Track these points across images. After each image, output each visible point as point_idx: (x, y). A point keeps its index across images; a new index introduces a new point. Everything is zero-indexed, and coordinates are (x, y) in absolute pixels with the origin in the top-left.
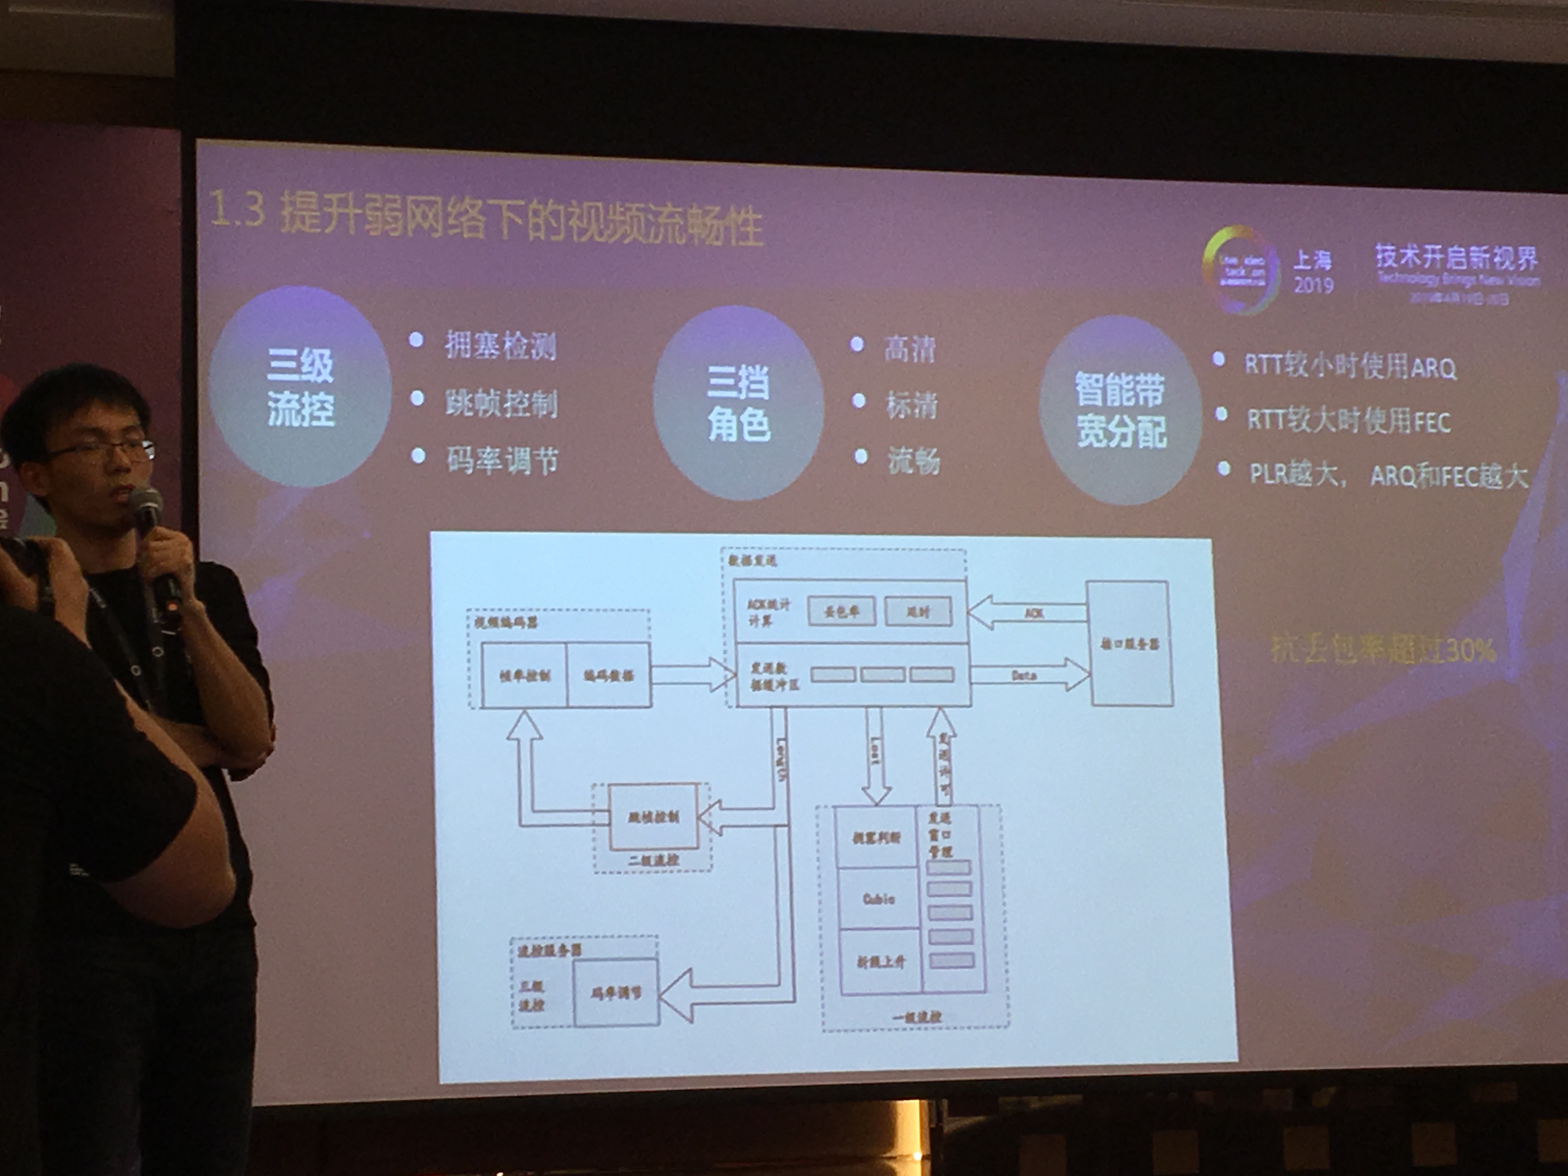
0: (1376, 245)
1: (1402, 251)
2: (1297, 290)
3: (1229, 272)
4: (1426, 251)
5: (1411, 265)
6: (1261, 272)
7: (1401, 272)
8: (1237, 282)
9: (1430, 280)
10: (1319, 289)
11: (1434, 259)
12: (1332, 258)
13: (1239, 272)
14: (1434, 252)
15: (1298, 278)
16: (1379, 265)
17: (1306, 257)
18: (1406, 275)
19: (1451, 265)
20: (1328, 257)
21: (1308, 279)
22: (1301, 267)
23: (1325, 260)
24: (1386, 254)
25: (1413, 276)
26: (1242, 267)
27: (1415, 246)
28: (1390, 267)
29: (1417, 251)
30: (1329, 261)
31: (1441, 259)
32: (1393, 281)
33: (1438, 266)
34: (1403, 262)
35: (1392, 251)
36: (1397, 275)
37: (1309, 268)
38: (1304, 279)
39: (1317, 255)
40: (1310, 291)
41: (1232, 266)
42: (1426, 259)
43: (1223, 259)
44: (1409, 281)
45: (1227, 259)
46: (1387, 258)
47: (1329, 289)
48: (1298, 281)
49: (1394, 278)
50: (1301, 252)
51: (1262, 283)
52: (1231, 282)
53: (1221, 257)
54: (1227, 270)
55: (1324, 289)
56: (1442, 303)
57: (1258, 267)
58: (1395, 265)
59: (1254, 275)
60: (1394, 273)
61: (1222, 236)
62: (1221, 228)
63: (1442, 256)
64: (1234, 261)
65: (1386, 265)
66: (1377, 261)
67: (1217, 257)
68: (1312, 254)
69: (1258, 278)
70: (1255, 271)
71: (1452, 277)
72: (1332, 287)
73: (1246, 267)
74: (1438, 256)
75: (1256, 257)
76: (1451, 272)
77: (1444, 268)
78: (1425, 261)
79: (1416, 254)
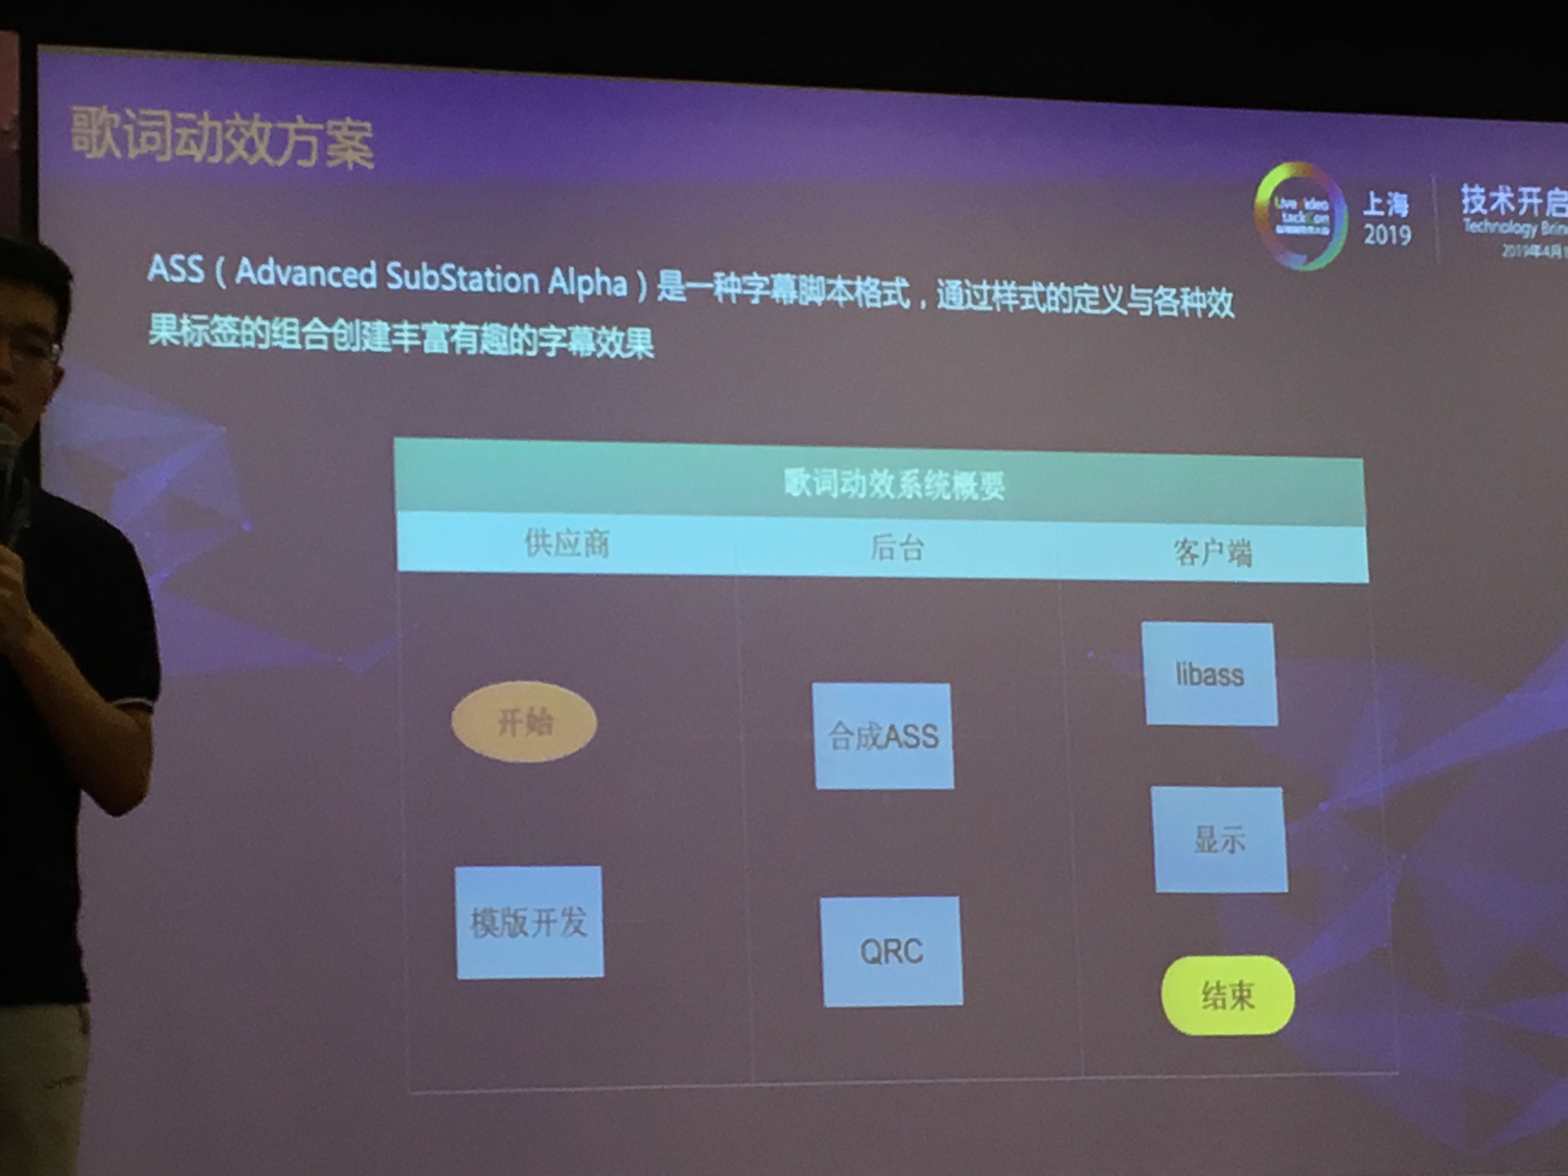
0: (1462, 186)
1: (1493, 194)
2: (1368, 241)
3: (1287, 217)
4: (1520, 195)
5: (1503, 212)
6: (1326, 218)
7: (1492, 221)
8: (1296, 230)
9: (1527, 230)
10: (1394, 241)
11: (1531, 207)
12: (1409, 202)
13: (1298, 219)
14: (1530, 195)
15: (1368, 226)
16: (1465, 211)
17: (1379, 201)
18: (1497, 224)
19: (1551, 211)
20: (1405, 202)
21: (1381, 226)
22: (1372, 212)
23: (1400, 204)
24: (1474, 198)
25: (1505, 224)
26: (1301, 213)
27: (1508, 188)
28: (1479, 213)
29: (1511, 195)
30: (1407, 206)
31: (1540, 205)
32: (1480, 231)
33: (1536, 212)
34: (1494, 207)
35: (1481, 194)
36: (1487, 224)
37: (1382, 213)
38: (1375, 226)
39: (1392, 199)
40: (1383, 242)
41: (1290, 211)
42: (1522, 205)
43: (1280, 202)
44: (1502, 230)
45: (1283, 201)
46: (1475, 203)
47: (1404, 240)
48: (1368, 231)
49: (1482, 227)
50: (1372, 194)
51: (1326, 231)
52: (1290, 230)
53: (1276, 200)
54: (1284, 215)
55: (1399, 240)
56: (1541, 257)
57: (1320, 212)
58: (1485, 212)
59: (1317, 222)
60: (1482, 220)
61: (1279, 174)
62: (1278, 164)
63: (1541, 201)
64: (1293, 204)
65: (1473, 211)
66: (1463, 207)
67: (1272, 199)
68: (1385, 197)
69: (1321, 225)
70: (1317, 216)
71: (1553, 226)
72: (1409, 236)
73: (1306, 212)
74: (1536, 201)
75: (1319, 199)
76: (1552, 220)
77: (1542, 216)
78: (1519, 206)
79: (1510, 199)
